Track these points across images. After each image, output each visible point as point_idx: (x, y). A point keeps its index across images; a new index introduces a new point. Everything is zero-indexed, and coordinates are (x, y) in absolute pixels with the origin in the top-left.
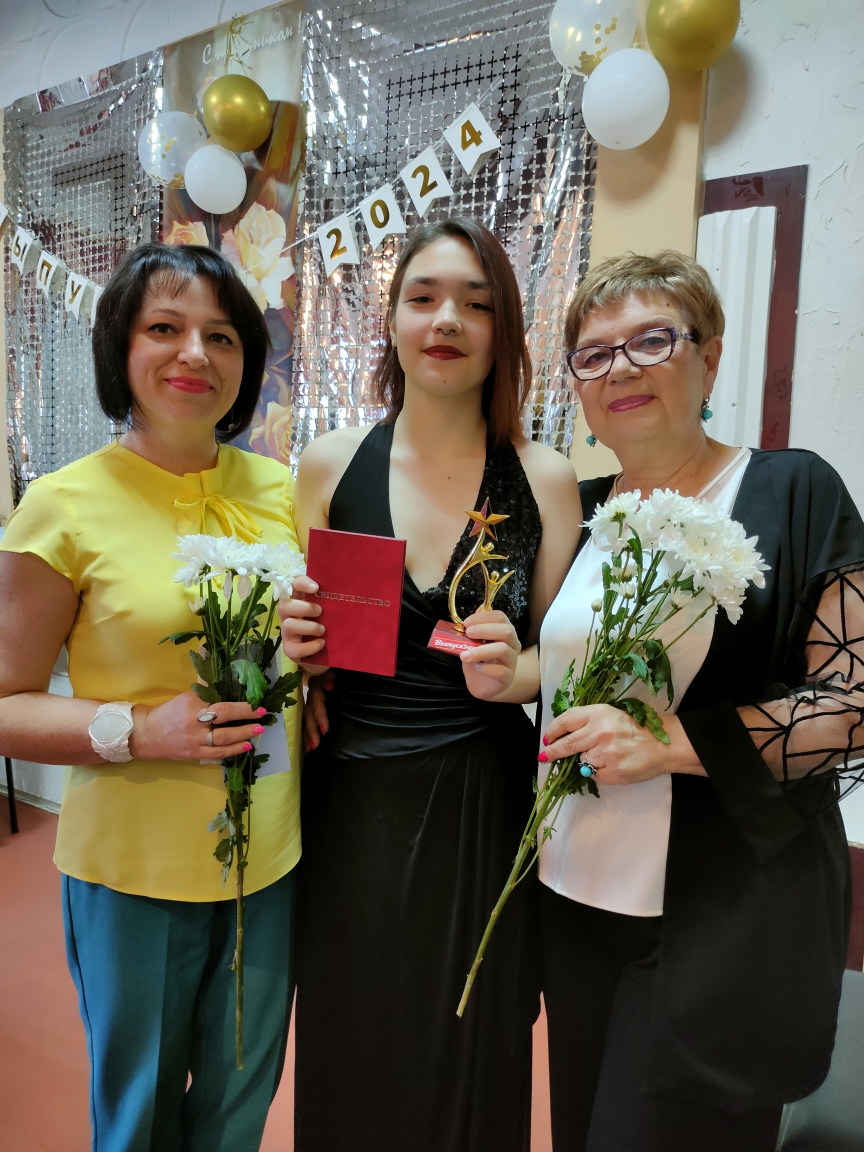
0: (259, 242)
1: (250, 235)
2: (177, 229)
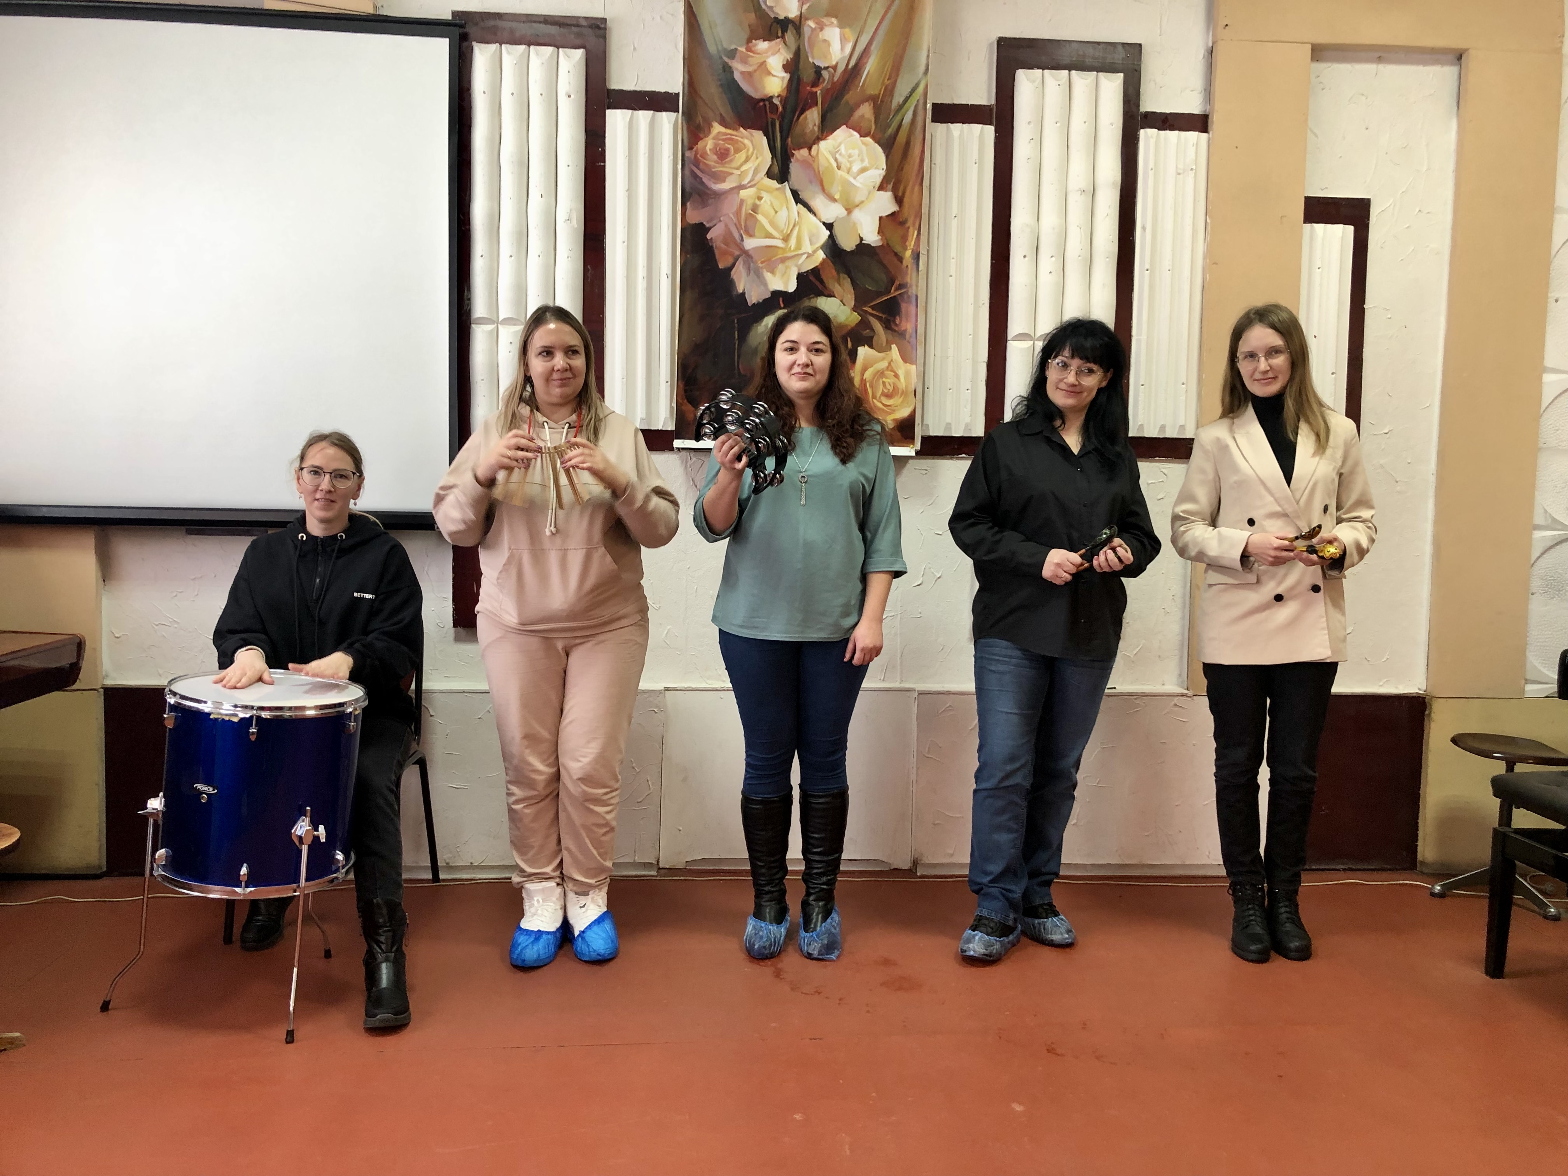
0: (849, 170)
1: (836, 160)
2: (719, 133)
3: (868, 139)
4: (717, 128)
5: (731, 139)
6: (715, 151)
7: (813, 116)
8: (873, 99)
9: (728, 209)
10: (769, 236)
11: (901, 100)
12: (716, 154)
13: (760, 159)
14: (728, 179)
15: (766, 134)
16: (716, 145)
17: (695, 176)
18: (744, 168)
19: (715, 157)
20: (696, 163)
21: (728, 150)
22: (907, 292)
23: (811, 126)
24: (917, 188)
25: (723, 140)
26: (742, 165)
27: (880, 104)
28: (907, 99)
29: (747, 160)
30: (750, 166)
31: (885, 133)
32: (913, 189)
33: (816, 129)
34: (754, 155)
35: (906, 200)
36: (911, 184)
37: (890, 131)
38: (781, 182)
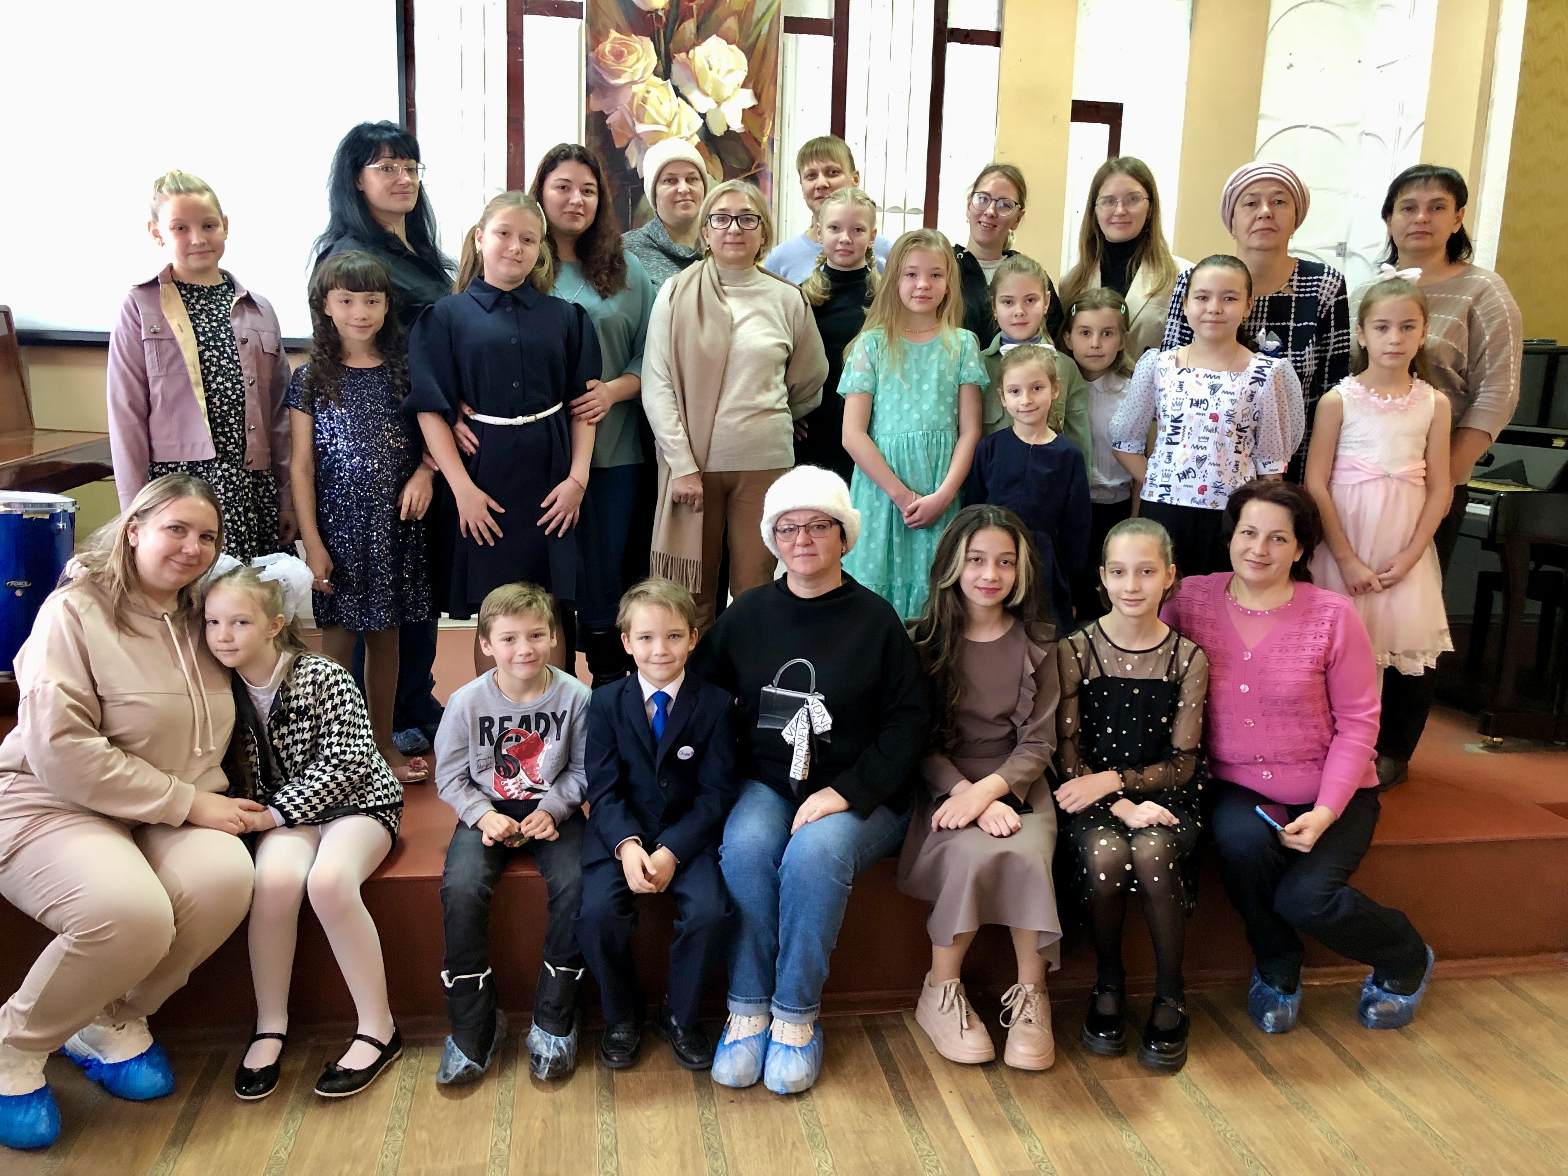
0: (718, 72)
1: (708, 63)
2: (615, 38)
3: (734, 47)
4: (614, 34)
5: (625, 43)
6: (612, 52)
7: (690, 26)
8: (737, 13)
9: (623, 100)
10: (657, 123)
11: (760, 15)
12: (613, 55)
13: (648, 60)
14: (623, 76)
15: (653, 40)
16: (613, 48)
17: (597, 73)
18: (635, 68)
19: (613, 58)
20: (598, 62)
21: (622, 52)
22: (764, 170)
23: (688, 34)
24: (772, 88)
25: (619, 44)
26: (634, 64)
27: (743, 17)
28: (764, 15)
29: (638, 60)
30: (640, 66)
31: (747, 40)
32: (769, 87)
33: (693, 36)
34: (643, 58)
35: (763, 97)
36: (767, 84)
37: (752, 39)
38: (665, 79)
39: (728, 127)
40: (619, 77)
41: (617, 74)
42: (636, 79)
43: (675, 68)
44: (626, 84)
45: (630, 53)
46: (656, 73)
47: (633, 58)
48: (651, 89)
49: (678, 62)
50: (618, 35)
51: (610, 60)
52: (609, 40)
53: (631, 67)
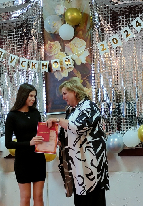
0: (78, 47)
1: (75, 45)
3: (82, 39)
4: (49, 42)
5: (52, 44)
6: (49, 47)
10: (62, 65)
11: (88, 29)
15: (59, 42)
25: (50, 44)
27: (84, 31)
30: (56, 49)
31: (85, 37)
38: (63, 52)
39: (82, 62)
40: (51, 53)
41: (50, 53)
42: (55, 53)
43: (66, 48)
44: (53, 55)
45: (53, 46)
46: (61, 51)
47: (54, 47)
48: (60, 55)
49: (66, 46)
50: (50, 42)
51: (48, 49)
52: (48, 44)
53: (54, 50)
